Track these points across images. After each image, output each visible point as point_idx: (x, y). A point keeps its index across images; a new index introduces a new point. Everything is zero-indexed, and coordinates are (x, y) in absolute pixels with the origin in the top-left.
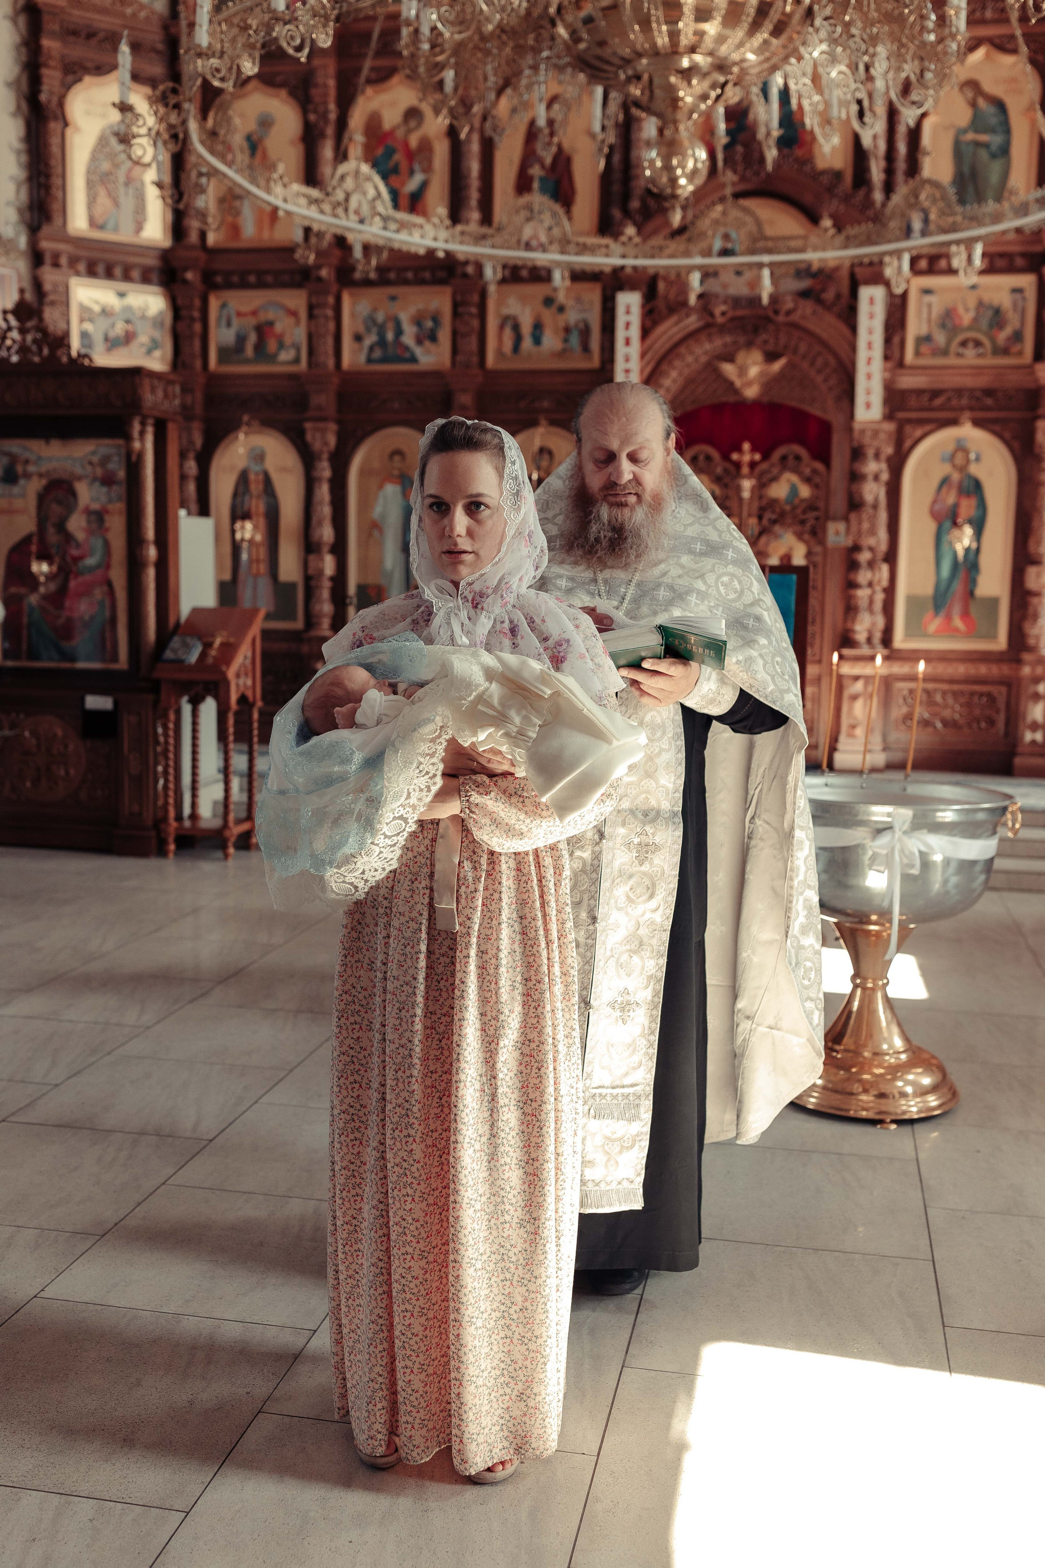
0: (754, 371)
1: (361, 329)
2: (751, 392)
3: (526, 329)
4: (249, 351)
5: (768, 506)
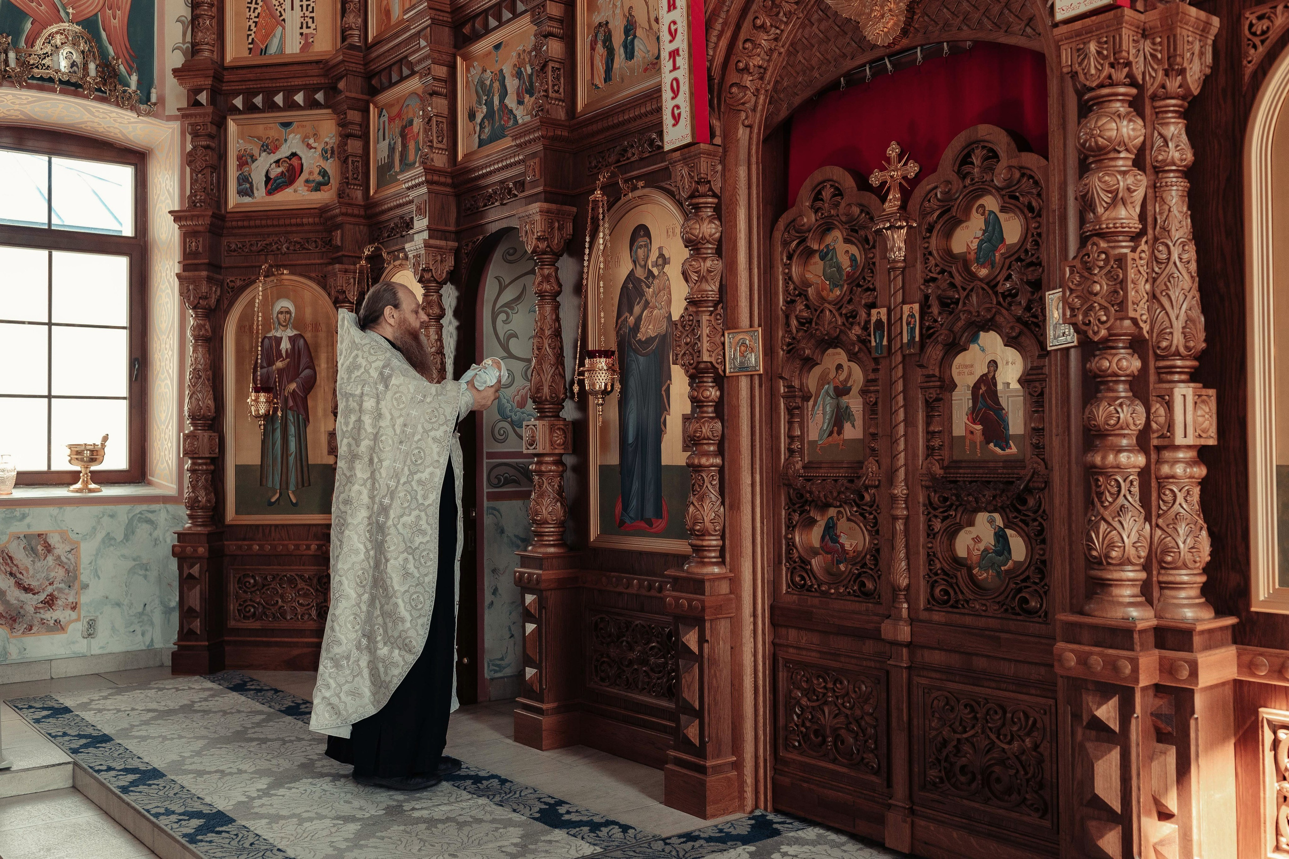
1: (473, 102)
2: (885, 31)
4: (396, 163)
5: (942, 272)
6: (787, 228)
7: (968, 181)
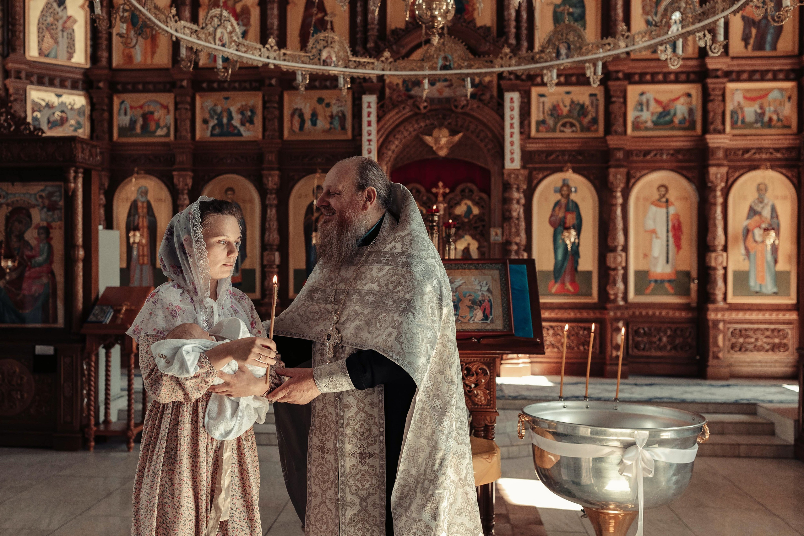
0: (444, 141)
1: (207, 116)
2: (443, 153)
3: (307, 116)
4: (138, 129)
5: (455, 219)
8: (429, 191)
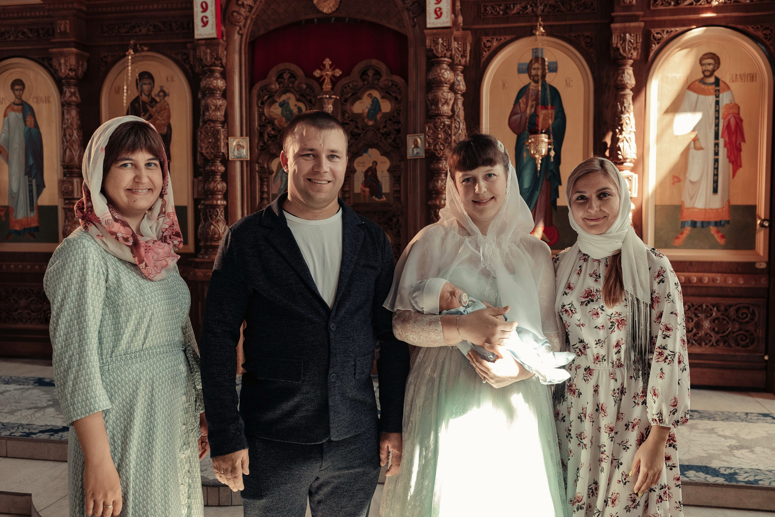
2: (329, 8)
5: (352, 121)
6: (262, 89)
7: (366, 83)
8: (309, 75)
